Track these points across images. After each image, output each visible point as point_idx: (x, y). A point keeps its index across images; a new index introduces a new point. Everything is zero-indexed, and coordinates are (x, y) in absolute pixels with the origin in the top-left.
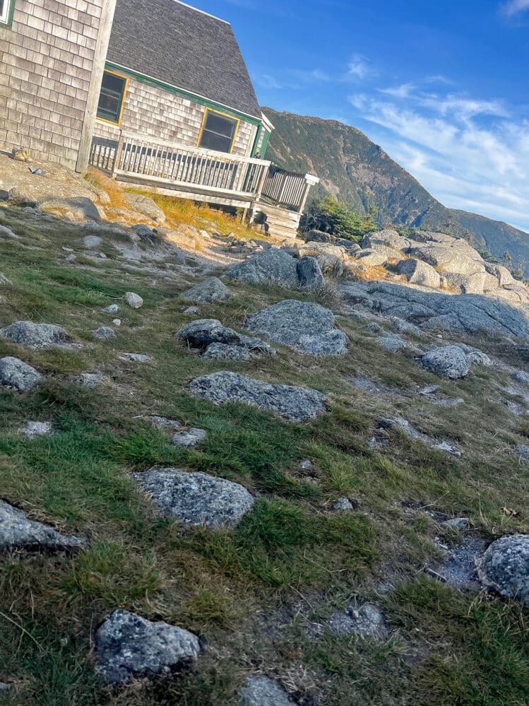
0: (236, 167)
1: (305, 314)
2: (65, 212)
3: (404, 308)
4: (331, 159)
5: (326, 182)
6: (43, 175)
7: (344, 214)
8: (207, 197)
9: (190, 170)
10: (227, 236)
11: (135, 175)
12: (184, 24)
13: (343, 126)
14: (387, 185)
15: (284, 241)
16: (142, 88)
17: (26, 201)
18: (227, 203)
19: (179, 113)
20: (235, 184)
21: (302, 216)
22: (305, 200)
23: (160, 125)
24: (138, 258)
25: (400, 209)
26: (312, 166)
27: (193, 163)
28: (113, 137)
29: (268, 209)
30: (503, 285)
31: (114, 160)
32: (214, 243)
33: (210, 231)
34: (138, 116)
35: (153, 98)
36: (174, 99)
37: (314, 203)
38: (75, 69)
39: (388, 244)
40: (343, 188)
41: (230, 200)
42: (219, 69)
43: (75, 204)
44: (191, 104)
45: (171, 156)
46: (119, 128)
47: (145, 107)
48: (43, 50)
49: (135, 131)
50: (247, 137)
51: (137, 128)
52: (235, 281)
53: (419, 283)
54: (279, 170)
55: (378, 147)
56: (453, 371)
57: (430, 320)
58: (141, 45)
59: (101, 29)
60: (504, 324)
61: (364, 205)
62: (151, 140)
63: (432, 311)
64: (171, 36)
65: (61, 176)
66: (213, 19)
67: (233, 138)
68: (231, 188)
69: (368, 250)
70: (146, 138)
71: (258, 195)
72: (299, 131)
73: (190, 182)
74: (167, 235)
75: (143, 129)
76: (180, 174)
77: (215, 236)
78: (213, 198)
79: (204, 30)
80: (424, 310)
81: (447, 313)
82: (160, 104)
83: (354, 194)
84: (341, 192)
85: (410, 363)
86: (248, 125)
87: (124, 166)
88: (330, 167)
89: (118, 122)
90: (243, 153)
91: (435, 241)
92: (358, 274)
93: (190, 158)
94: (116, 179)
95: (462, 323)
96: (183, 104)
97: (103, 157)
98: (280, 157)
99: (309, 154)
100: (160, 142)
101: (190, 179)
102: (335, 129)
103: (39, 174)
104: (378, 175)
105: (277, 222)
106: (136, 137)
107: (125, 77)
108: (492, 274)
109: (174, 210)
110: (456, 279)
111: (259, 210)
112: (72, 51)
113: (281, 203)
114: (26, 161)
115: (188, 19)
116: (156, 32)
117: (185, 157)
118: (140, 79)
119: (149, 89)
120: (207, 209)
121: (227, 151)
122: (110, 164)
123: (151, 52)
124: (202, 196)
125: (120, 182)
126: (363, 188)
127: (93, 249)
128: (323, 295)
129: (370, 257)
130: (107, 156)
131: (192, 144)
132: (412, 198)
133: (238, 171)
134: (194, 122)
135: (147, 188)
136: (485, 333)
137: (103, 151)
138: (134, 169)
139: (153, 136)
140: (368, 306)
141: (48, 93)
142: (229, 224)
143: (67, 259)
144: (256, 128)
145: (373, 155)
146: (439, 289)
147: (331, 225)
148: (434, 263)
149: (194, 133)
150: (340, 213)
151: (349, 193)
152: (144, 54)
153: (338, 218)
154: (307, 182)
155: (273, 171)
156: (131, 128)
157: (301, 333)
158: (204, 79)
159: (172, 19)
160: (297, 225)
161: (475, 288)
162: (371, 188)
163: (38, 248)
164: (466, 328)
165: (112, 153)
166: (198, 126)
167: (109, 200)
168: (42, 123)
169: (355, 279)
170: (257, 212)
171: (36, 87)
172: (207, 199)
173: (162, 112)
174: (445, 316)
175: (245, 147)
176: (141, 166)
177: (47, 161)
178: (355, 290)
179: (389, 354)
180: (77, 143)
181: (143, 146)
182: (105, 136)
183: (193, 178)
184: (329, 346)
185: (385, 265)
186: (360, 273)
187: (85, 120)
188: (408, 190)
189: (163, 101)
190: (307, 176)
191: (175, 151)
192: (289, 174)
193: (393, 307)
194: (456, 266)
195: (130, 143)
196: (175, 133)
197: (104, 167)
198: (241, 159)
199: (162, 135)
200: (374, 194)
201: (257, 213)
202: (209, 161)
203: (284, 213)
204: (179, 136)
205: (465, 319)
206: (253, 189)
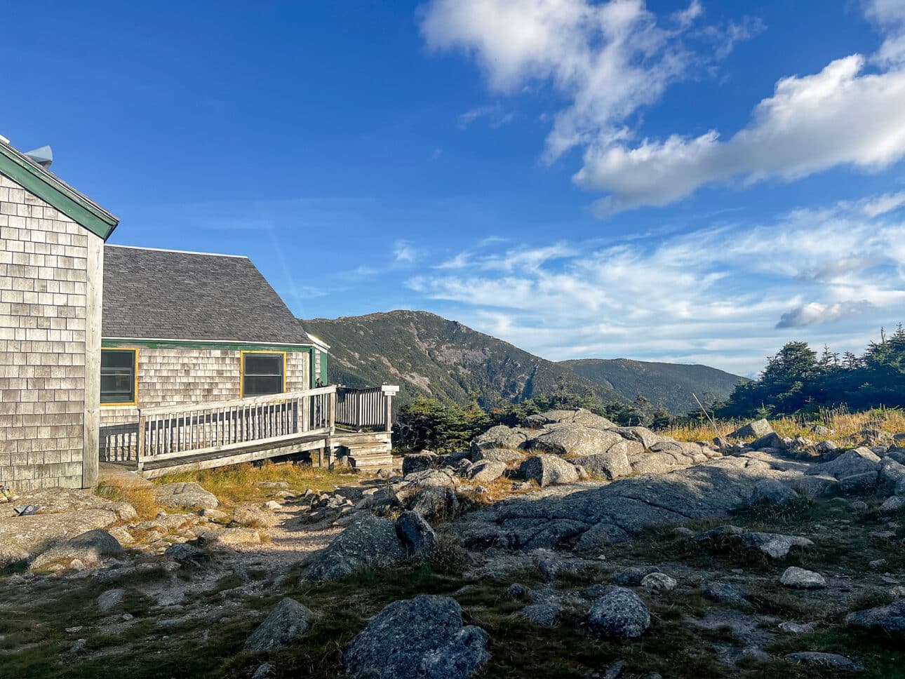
0: (295, 404)
1: (419, 618)
2: (70, 563)
3: (546, 533)
4: (408, 350)
5: (411, 376)
6: (36, 512)
7: (441, 411)
8: (269, 451)
9: (239, 428)
10: (304, 495)
11: (169, 456)
12: (194, 272)
13: (410, 313)
14: (480, 358)
15: (378, 472)
16: (157, 354)
17: (13, 561)
18: (296, 450)
19: (210, 367)
20: (299, 424)
21: (392, 434)
22: (389, 415)
23: (188, 388)
24: (180, 600)
25: (504, 379)
26: (389, 364)
27: (241, 417)
28: (130, 420)
29: (348, 439)
30: (650, 448)
31: (137, 446)
32: (288, 513)
33: (281, 496)
34: (158, 387)
35: (173, 361)
36: (200, 353)
37: (402, 410)
38: (63, 370)
39: (501, 446)
40: (432, 376)
41: (297, 446)
42: (247, 306)
43: (81, 543)
44: (222, 353)
45: (211, 418)
46: (136, 407)
47: (165, 374)
48: (18, 361)
49: (158, 404)
50: (300, 368)
51: (160, 400)
52: (320, 584)
53: (554, 483)
54: (348, 391)
55: (455, 323)
56: (632, 627)
57: (582, 538)
58: (147, 309)
59: (90, 317)
60: (670, 508)
61: (462, 387)
62: (180, 409)
63: (580, 524)
64: (181, 289)
65: (62, 503)
66: (227, 257)
67: (282, 373)
68: (295, 431)
69: (480, 462)
70: (173, 408)
71: (331, 428)
72: (362, 333)
73: (241, 441)
74: (219, 538)
75: (168, 398)
76: (226, 435)
77: (289, 501)
78: (275, 450)
79: (219, 271)
80: (571, 527)
81: (599, 521)
82: (183, 364)
83: (447, 379)
84: (431, 381)
85: (576, 636)
86: (297, 355)
87: (151, 449)
88: (410, 359)
89: (134, 401)
90: (300, 386)
91: (553, 422)
92: (478, 500)
93: (234, 413)
94: (143, 469)
95: (620, 527)
96: (212, 356)
97: (122, 448)
98: (349, 365)
99: (382, 352)
100: (193, 407)
101: (242, 436)
102: (401, 318)
103: (30, 513)
104: (466, 352)
105: (364, 451)
106: (160, 411)
107: (133, 349)
108: (632, 439)
109: (228, 484)
110: (594, 463)
111: (337, 444)
112: (55, 351)
113: (363, 426)
114: (9, 500)
115: (198, 266)
116: (162, 290)
117: (228, 413)
118: (153, 345)
119: (166, 352)
120: (271, 466)
121: (280, 391)
122: (133, 452)
123: (161, 313)
124: (261, 452)
125: (150, 472)
126: (454, 370)
127: (112, 611)
128: (440, 558)
129: (485, 471)
130: (126, 444)
131: (234, 396)
132: (513, 363)
133: (299, 409)
134: (231, 371)
135: (189, 467)
136: (652, 530)
137: (120, 441)
138: (165, 449)
139: (183, 403)
140: (503, 546)
141: (31, 407)
142: (303, 476)
143: (73, 650)
144: (308, 355)
145: (453, 332)
146: (580, 483)
147: (432, 428)
148: (561, 451)
149: (234, 384)
150: (437, 411)
151: (441, 379)
152: (153, 318)
153: (437, 418)
154: (386, 394)
155: (341, 394)
156: (152, 403)
157: (422, 651)
158: (231, 323)
159: (177, 271)
160: (389, 446)
161: (620, 467)
162: (464, 367)
163: (29, 646)
164: (628, 532)
165: (133, 438)
166: (236, 374)
167: (134, 513)
168: (27, 445)
169: (475, 507)
170: (335, 447)
171: (14, 405)
172: (269, 453)
173: (187, 372)
174: (597, 526)
175: (300, 380)
176: (174, 442)
177: (40, 489)
178: (479, 526)
179: (546, 632)
180: (79, 453)
181: (171, 417)
182: (121, 422)
183: (245, 434)
184: (464, 659)
185: (507, 473)
186: (480, 497)
187: (86, 423)
188: (504, 356)
189: (186, 361)
190: (384, 388)
191: (213, 412)
192: (362, 392)
193: (533, 536)
194: (589, 446)
195: (154, 420)
196: (209, 391)
197: (125, 459)
198: (299, 395)
199: (193, 399)
200: (470, 372)
201: (336, 449)
202: (260, 409)
203: (369, 438)
204: (215, 392)
205: (623, 520)
206: (323, 421)
